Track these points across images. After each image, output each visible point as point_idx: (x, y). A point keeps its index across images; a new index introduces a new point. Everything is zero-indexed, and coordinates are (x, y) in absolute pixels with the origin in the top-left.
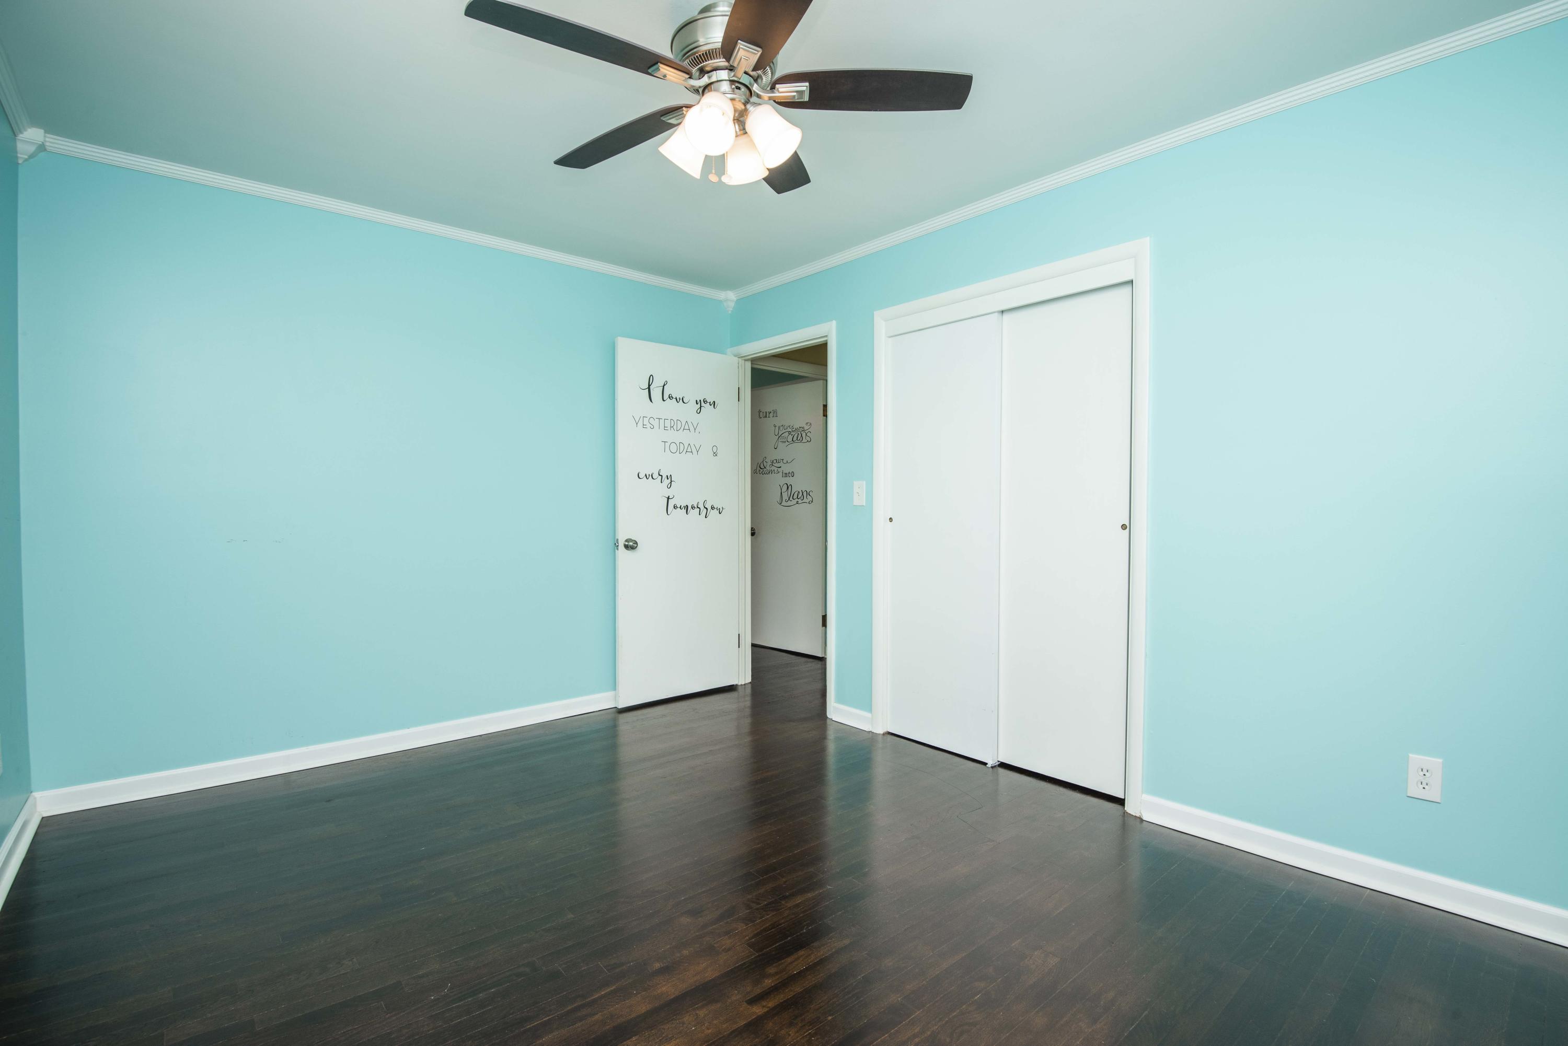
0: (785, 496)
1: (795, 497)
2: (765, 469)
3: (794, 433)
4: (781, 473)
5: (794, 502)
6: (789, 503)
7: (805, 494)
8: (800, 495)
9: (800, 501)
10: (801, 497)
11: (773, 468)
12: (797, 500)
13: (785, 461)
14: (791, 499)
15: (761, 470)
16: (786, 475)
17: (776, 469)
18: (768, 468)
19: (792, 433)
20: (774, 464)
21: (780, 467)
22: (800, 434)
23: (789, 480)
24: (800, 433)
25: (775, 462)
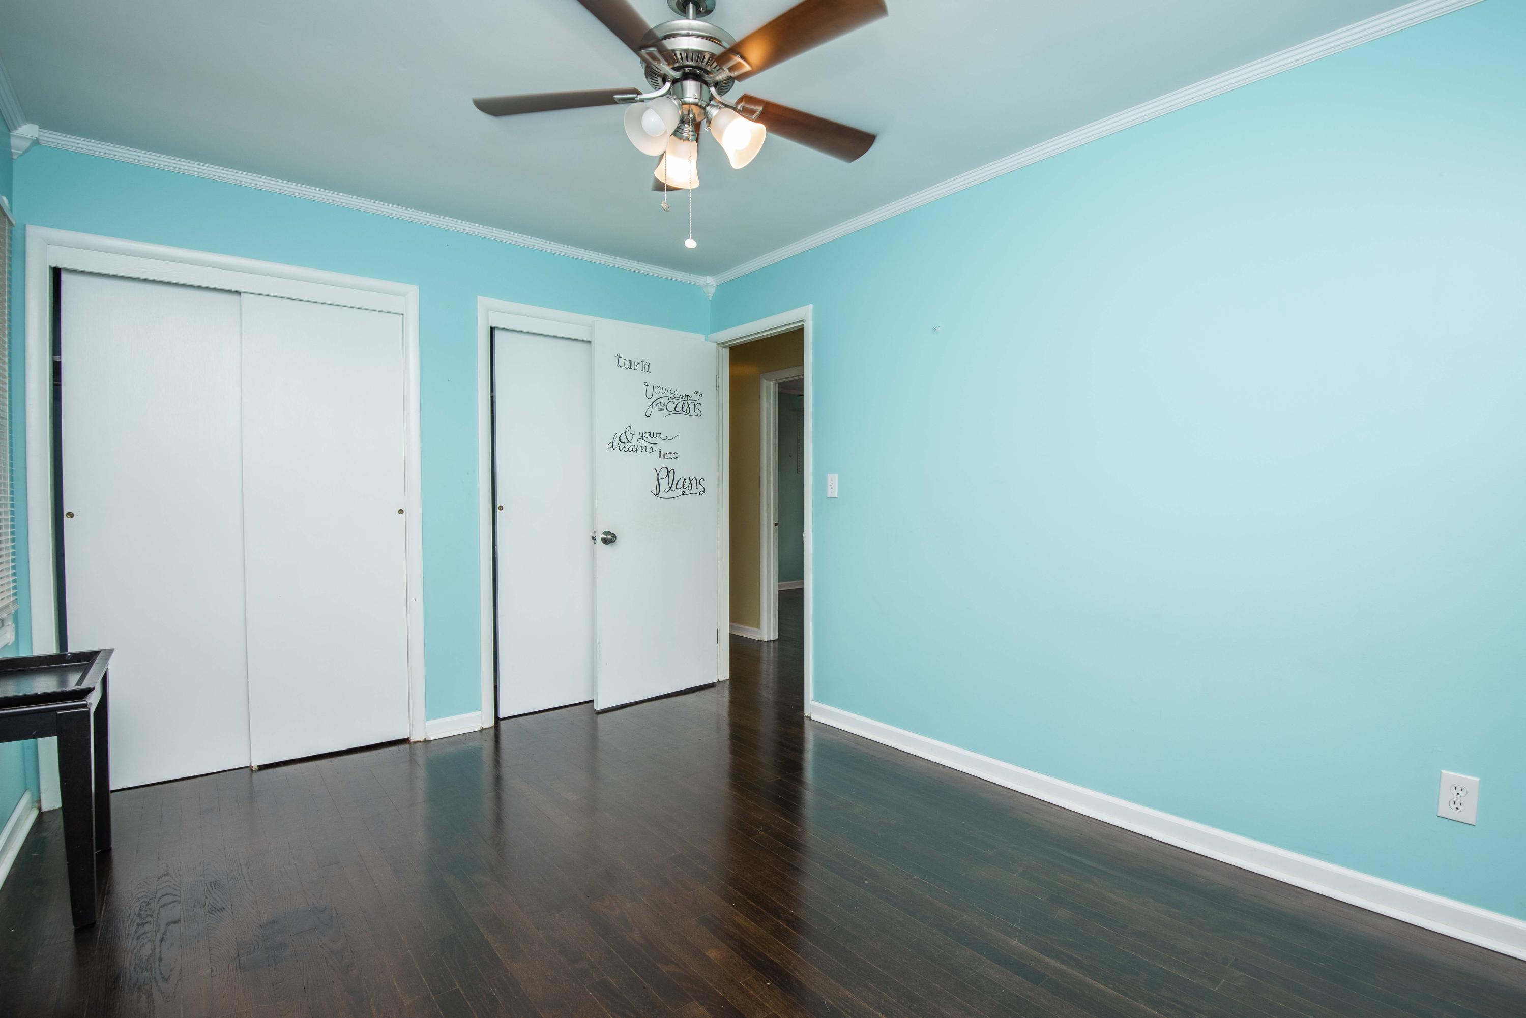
0: (664, 484)
1: (680, 485)
2: (629, 444)
3: (678, 401)
4: (657, 453)
5: (679, 492)
6: (670, 494)
7: (694, 482)
8: (688, 482)
9: (687, 491)
10: (688, 486)
11: (644, 444)
12: (682, 490)
13: (663, 436)
14: (674, 488)
15: (623, 445)
16: (665, 456)
17: (649, 446)
18: (635, 442)
19: (674, 400)
20: (644, 438)
21: (657, 444)
22: (686, 405)
23: (670, 463)
24: (686, 402)
25: (647, 435)
